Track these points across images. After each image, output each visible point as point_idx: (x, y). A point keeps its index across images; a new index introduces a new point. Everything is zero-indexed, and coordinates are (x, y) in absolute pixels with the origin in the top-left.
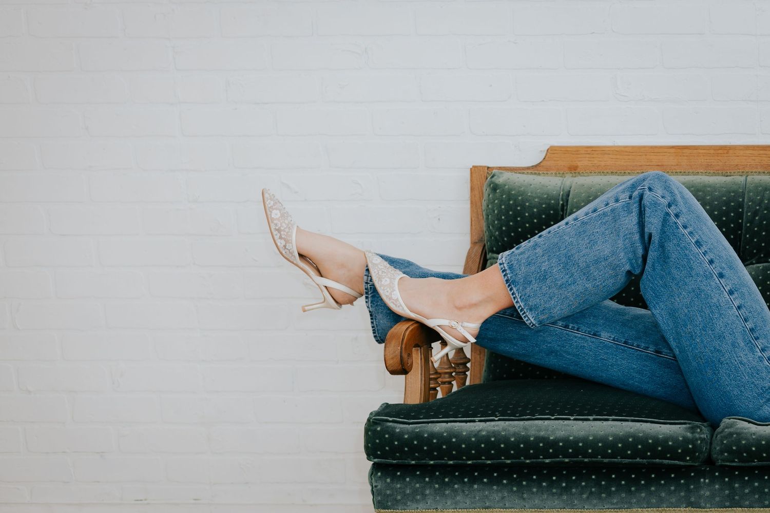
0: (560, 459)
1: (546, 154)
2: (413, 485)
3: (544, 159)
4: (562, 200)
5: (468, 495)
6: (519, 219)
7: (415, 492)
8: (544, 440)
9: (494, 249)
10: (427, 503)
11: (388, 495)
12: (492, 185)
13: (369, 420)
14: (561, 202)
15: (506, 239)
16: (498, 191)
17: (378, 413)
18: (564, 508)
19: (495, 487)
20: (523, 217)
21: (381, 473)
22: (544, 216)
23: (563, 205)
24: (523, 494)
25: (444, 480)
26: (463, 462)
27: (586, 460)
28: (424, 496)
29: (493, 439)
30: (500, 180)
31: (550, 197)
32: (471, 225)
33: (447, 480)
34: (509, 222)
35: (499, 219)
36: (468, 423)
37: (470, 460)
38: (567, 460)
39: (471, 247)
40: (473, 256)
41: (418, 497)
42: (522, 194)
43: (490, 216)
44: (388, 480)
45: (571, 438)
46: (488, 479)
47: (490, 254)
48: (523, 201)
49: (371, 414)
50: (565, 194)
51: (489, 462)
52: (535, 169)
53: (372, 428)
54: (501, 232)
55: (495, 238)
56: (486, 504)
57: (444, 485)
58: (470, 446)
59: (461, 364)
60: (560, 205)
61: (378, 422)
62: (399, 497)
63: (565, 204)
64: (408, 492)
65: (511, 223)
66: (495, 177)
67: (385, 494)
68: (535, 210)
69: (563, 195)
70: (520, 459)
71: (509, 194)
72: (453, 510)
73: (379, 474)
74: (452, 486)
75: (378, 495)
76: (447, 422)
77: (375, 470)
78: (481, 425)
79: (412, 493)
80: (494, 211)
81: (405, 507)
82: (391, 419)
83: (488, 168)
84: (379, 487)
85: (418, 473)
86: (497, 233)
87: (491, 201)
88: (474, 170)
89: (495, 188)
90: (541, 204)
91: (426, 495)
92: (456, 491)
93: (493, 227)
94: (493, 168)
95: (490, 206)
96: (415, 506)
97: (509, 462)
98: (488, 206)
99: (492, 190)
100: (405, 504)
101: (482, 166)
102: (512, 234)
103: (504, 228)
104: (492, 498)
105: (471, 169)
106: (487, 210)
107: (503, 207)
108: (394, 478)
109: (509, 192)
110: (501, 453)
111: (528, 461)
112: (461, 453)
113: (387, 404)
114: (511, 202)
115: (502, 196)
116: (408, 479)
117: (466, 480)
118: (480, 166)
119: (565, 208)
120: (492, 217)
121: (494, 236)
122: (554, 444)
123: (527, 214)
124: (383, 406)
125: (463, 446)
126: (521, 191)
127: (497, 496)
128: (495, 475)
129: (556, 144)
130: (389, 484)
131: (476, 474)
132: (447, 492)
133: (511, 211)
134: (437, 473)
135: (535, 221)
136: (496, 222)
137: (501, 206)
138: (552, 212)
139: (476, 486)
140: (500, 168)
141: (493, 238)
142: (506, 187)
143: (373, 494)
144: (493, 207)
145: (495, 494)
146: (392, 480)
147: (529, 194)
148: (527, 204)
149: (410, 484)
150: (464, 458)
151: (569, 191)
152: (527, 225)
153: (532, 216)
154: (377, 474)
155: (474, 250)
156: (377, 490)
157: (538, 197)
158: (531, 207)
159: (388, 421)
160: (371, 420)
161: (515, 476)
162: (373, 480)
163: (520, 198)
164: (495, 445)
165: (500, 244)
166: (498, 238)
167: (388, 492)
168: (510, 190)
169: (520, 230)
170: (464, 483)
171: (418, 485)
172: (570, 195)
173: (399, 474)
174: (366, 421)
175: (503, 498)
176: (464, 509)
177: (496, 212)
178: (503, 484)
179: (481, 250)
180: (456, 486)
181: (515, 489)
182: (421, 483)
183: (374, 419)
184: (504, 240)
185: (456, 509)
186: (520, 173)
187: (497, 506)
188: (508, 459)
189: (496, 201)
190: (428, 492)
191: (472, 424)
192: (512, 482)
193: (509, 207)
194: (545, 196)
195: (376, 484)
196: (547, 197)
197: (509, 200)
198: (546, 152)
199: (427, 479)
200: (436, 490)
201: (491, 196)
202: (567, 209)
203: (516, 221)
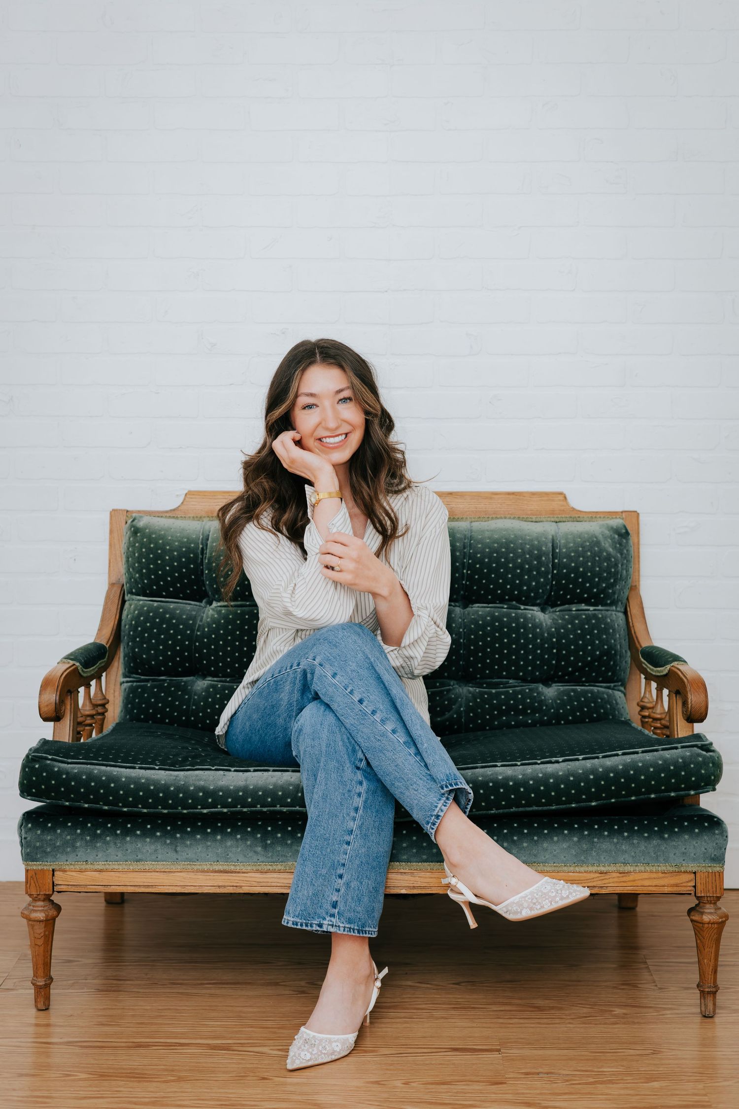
0: (219, 809)
1: (185, 499)
2: (64, 837)
3: (182, 503)
4: (202, 544)
5: (120, 847)
6: (159, 562)
7: (66, 844)
8: (203, 789)
9: (134, 591)
10: (77, 856)
11: (37, 847)
12: (132, 529)
13: (27, 756)
14: (201, 546)
15: (146, 581)
16: (138, 535)
17: (36, 750)
18: (218, 861)
19: (148, 840)
20: (163, 560)
21: (32, 825)
22: (184, 560)
23: (202, 548)
24: (176, 846)
25: (96, 832)
26: (118, 808)
27: (245, 810)
28: (74, 848)
29: (152, 788)
30: (141, 524)
31: (190, 541)
32: (109, 567)
33: (99, 832)
34: (150, 564)
35: (140, 562)
36: (128, 770)
37: (125, 807)
38: (225, 810)
39: (109, 588)
40: (111, 596)
41: (69, 849)
42: (163, 537)
43: (130, 559)
44: (39, 832)
45: (232, 787)
46: (141, 831)
47: (129, 595)
48: (164, 544)
49: (30, 750)
50: (204, 538)
51: (145, 811)
52: (172, 514)
53: (30, 765)
54: (141, 574)
55: (136, 580)
56: (137, 856)
57: (95, 837)
58: (128, 792)
59: (100, 705)
60: (200, 549)
61: (37, 759)
62: (48, 850)
63: (205, 548)
64: (58, 844)
65: (152, 566)
66: (136, 521)
67: (35, 846)
68: (175, 553)
69: (202, 539)
70: (177, 809)
71: (149, 537)
72: (103, 863)
73: (30, 825)
74: (104, 838)
75: (28, 846)
76: (107, 766)
77: (26, 821)
78: (142, 772)
79: (63, 844)
80: (135, 554)
81: (54, 859)
82: (50, 757)
83: (127, 511)
84: (29, 838)
85: (69, 824)
86: (137, 575)
87: (132, 544)
88: (114, 513)
89: (135, 531)
90: (181, 547)
91: (77, 848)
92: (108, 843)
93: (133, 569)
94: (132, 512)
95: (130, 549)
96: (64, 857)
97: (166, 811)
98: (128, 549)
99: (133, 533)
100: (55, 856)
101: (121, 510)
102: (153, 577)
103: (144, 571)
104: (144, 851)
105: (111, 512)
106: (127, 553)
107: (144, 550)
108: (45, 829)
109: (150, 536)
110: (158, 802)
111: (185, 811)
112: (118, 799)
113: (45, 739)
114: (152, 546)
115: (143, 539)
116: (59, 831)
117: (118, 832)
118: (120, 510)
119: (205, 552)
120: (132, 559)
121: (134, 578)
122: (213, 793)
123: (167, 558)
124: (41, 742)
125: (121, 792)
126: (162, 534)
127: (150, 849)
128: (149, 826)
129: (193, 489)
130: (39, 835)
131: (129, 826)
132: (98, 845)
133: (152, 554)
134: (89, 825)
135: (176, 564)
136: (136, 565)
137: (142, 549)
138: (192, 555)
139: (128, 839)
140: (139, 512)
141: (133, 580)
142: (147, 531)
143: (22, 846)
144: (134, 550)
145: (147, 846)
146: (43, 832)
147: (169, 538)
148: (168, 548)
149: (62, 836)
150: (120, 805)
151: (209, 535)
152: (168, 568)
153: (172, 559)
154: (27, 825)
155: (113, 591)
156: (27, 842)
157: (179, 541)
158: (171, 551)
159: (47, 759)
160: (30, 757)
161: (169, 828)
162: (23, 831)
163: (161, 542)
164: (154, 794)
165: (140, 586)
166: (138, 580)
167: (38, 844)
168: (151, 533)
169: (160, 572)
170: (117, 835)
171: (69, 837)
172: (210, 539)
173: (49, 825)
174: (24, 756)
175: (156, 850)
176: (115, 861)
177: (136, 555)
178: (157, 836)
179: (119, 591)
180: (108, 838)
181: (168, 841)
182: (72, 835)
183: (33, 756)
184: (144, 583)
185: (107, 861)
186: (158, 517)
187: (148, 859)
188: (165, 809)
189: (137, 545)
190: (78, 844)
191: (132, 770)
192: (166, 834)
193: (150, 550)
194: (185, 540)
195: (26, 836)
196: (187, 541)
197: (150, 543)
198: (184, 496)
199: (79, 831)
200: (87, 842)
201: (131, 539)
202: (206, 553)
203: (156, 564)
